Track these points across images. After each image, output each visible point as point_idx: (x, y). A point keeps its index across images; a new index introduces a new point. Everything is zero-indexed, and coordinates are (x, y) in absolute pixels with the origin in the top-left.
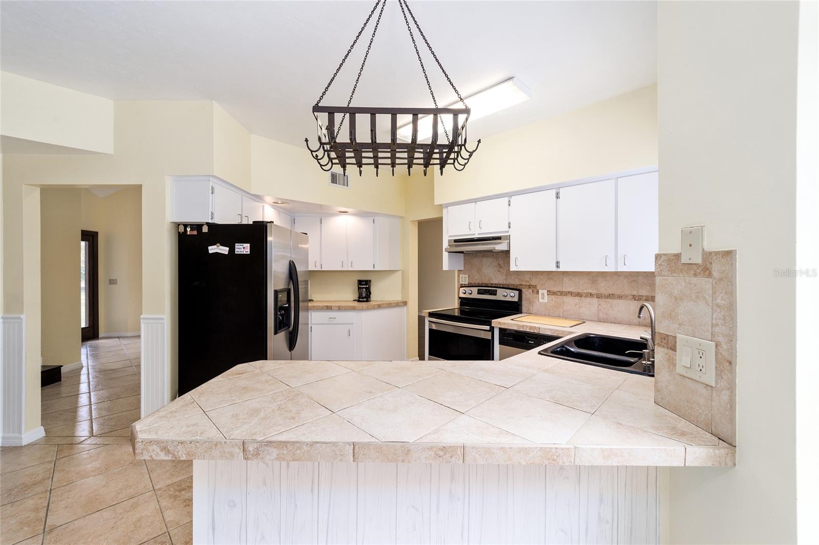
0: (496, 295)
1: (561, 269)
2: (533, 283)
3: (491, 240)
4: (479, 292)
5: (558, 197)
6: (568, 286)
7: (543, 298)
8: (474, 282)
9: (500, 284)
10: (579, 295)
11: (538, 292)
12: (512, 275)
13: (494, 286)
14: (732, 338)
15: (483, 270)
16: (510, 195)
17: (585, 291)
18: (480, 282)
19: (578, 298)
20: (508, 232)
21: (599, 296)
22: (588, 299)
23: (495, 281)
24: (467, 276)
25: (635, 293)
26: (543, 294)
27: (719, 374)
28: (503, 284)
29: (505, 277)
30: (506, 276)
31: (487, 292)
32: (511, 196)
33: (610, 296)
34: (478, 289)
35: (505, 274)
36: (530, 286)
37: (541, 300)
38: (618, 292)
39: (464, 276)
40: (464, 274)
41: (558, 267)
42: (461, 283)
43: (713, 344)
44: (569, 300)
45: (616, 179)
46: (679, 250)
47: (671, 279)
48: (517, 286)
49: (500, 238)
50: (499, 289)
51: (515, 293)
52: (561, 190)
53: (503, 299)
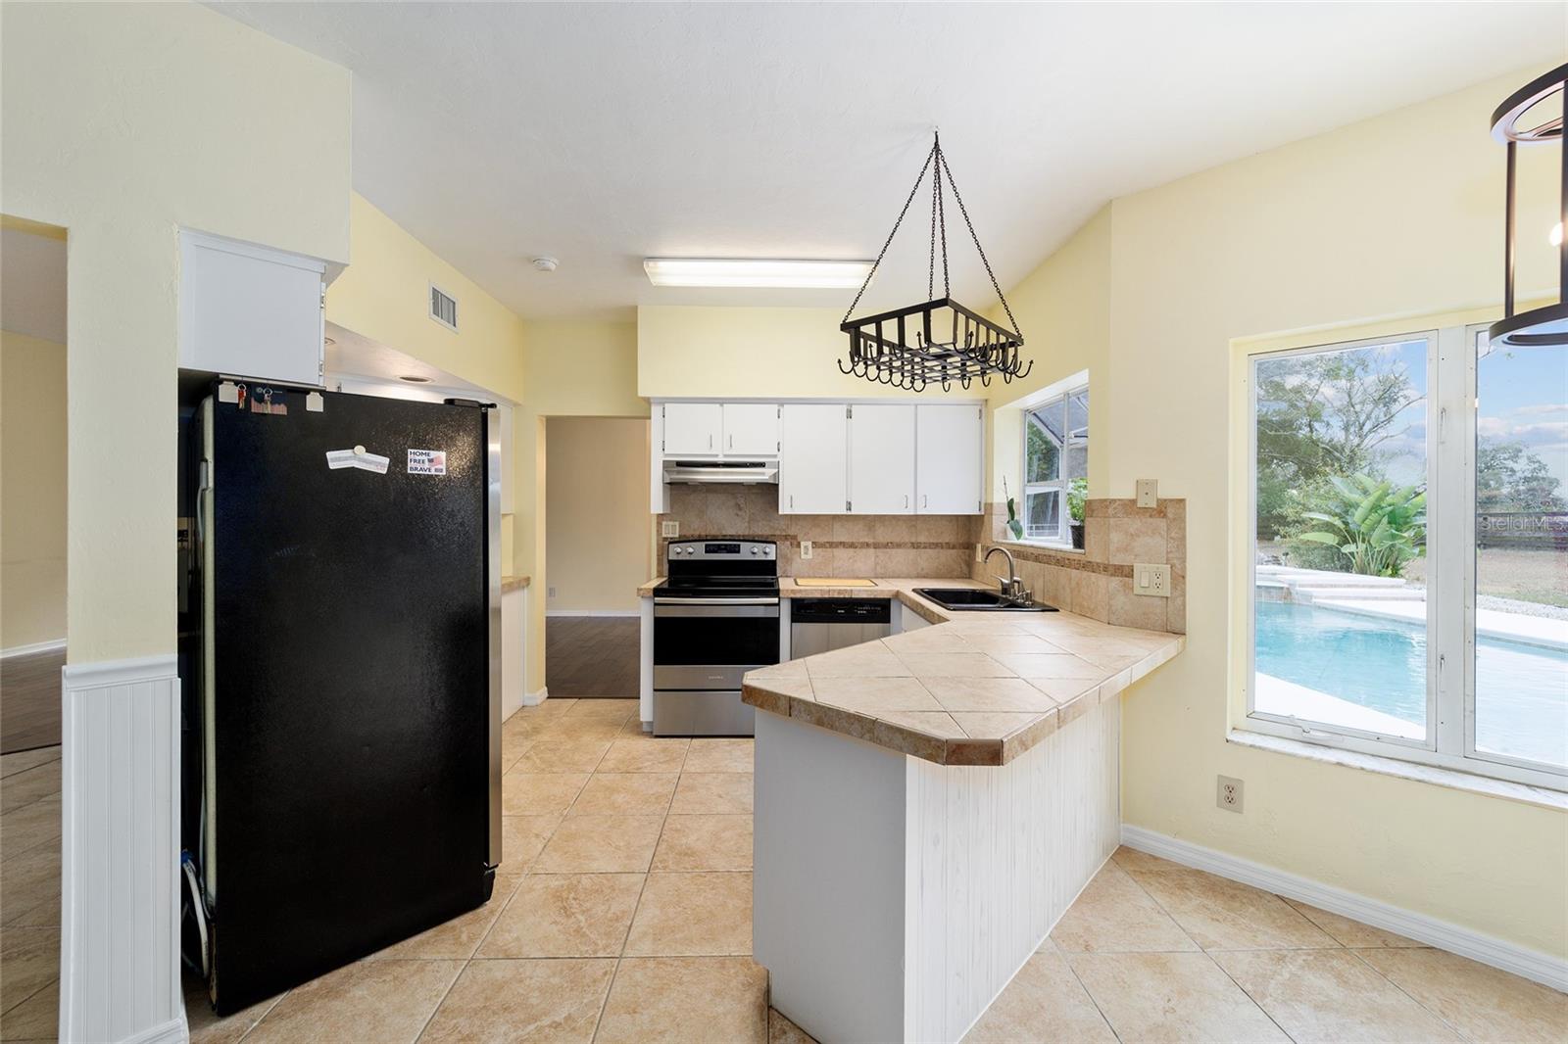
0: (738, 552)
1: (853, 512)
2: (791, 532)
3: (748, 467)
4: (708, 550)
5: (849, 415)
6: (840, 534)
7: (807, 553)
8: (692, 532)
9: (739, 536)
10: (852, 546)
11: (799, 545)
12: (758, 521)
13: (728, 538)
14: (1183, 560)
15: (708, 513)
16: (781, 402)
17: (861, 540)
18: (703, 533)
19: (852, 550)
20: (775, 456)
21: (876, 546)
22: (864, 550)
23: (730, 531)
24: (677, 524)
25: (913, 540)
26: (806, 547)
27: (1174, 587)
28: (743, 536)
29: (746, 524)
30: (749, 522)
31: (723, 549)
32: (782, 404)
33: (886, 546)
34: (706, 546)
35: (747, 520)
36: (786, 537)
37: (803, 557)
38: (897, 540)
39: (671, 523)
40: (670, 520)
41: (850, 509)
42: (664, 535)
43: (1169, 566)
44: (839, 552)
45: (916, 405)
46: (1134, 497)
47: (1126, 519)
48: (768, 536)
49: (762, 465)
50: (742, 543)
51: (771, 549)
52: (854, 409)
53: (750, 557)
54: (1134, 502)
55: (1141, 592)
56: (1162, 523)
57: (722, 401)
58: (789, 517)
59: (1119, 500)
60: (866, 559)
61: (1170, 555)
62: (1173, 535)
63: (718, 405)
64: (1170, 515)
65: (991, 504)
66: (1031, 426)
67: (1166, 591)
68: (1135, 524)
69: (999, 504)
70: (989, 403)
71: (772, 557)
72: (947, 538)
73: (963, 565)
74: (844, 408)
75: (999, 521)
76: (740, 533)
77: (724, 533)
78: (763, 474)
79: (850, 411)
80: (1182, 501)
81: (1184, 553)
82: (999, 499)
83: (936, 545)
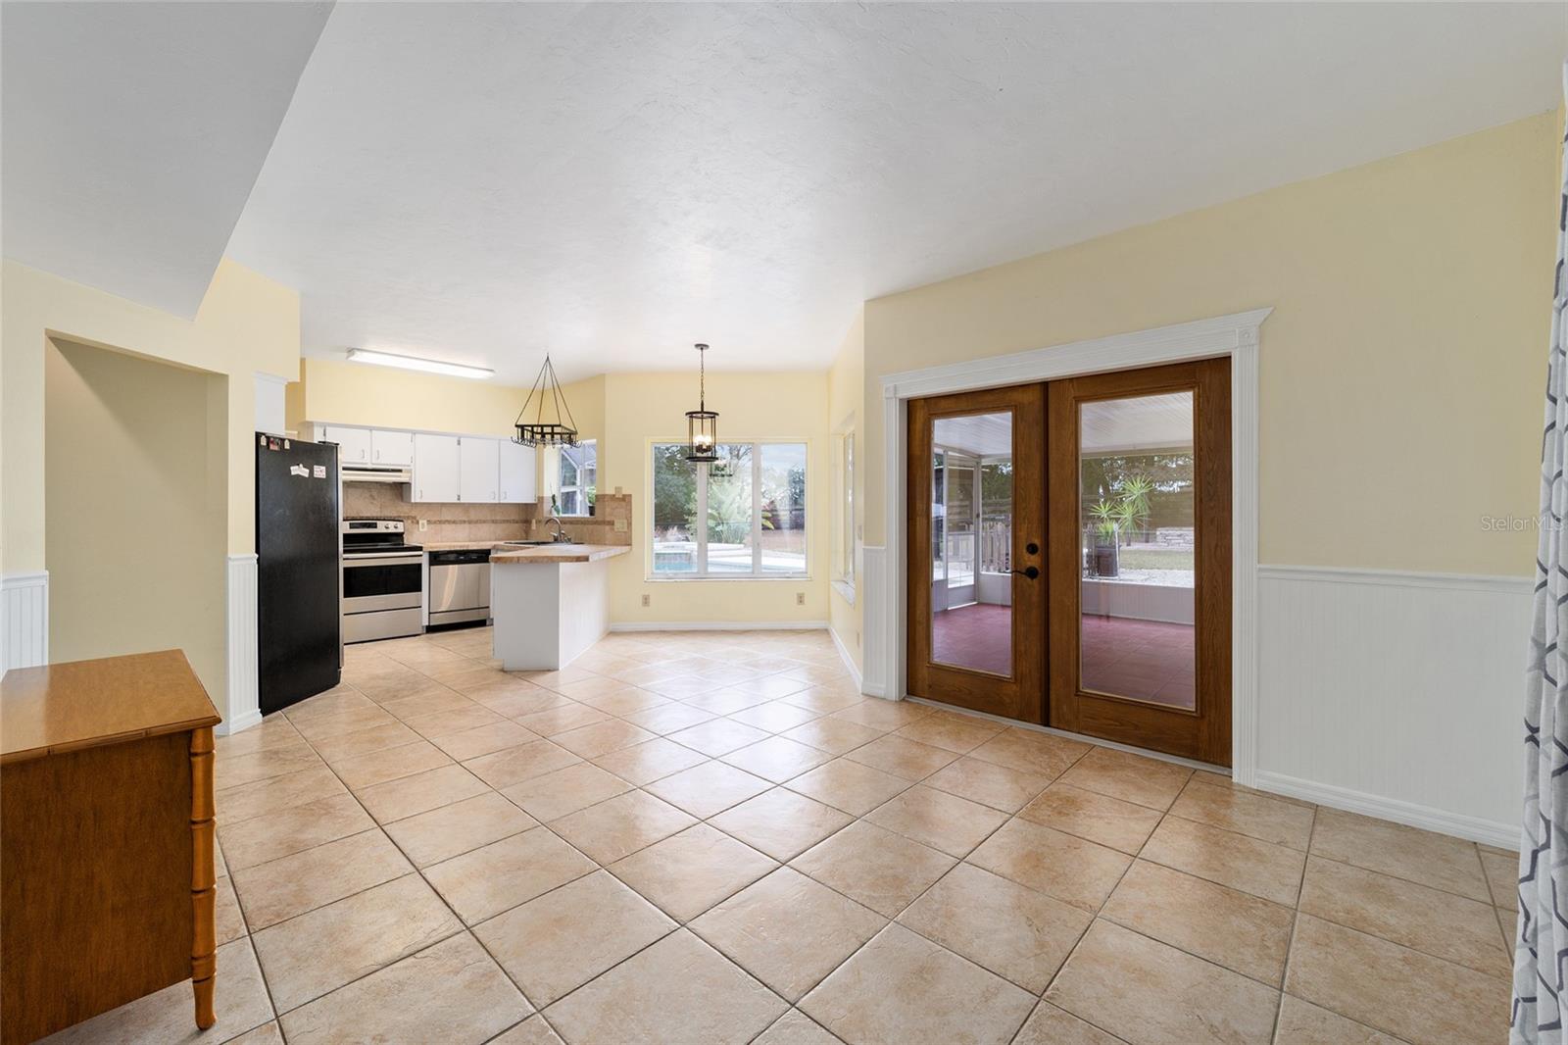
0: (376, 527)
1: (462, 501)
2: (413, 514)
3: (390, 472)
4: (352, 526)
5: (459, 444)
6: (447, 515)
7: (423, 527)
9: (373, 517)
10: (454, 522)
11: (418, 522)
13: (365, 518)
14: (631, 517)
16: (414, 433)
19: (454, 524)
20: (409, 466)
21: (470, 522)
22: (463, 525)
23: (367, 514)
26: (423, 524)
27: (628, 527)
29: (379, 509)
31: (364, 526)
33: (476, 522)
34: (350, 524)
35: (379, 506)
36: (408, 518)
37: (421, 530)
41: (459, 499)
43: (626, 520)
44: (446, 527)
45: (499, 440)
47: (612, 503)
48: (395, 517)
49: (400, 471)
50: (378, 522)
51: (400, 525)
52: (462, 440)
53: (385, 531)
54: (614, 495)
55: (619, 530)
56: (624, 504)
57: (372, 429)
58: (416, 503)
59: (609, 495)
60: (465, 529)
61: (627, 516)
62: (628, 508)
63: (368, 431)
64: (627, 501)
65: (542, 498)
66: (563, 456)
67: (626, 530)
68: (615, 504)
69: (546, 497)
71: (400, 530)
72: (516, 518)
73: (523, 532)
74: (455, 440)
75: (547, 505)
76: (374, 515)
77: (361, 515)
78: (400, 476)
79: (459, 441)
80: (630, 495)
81: (631, 515)
82: (547, 494)
83: (508, 521)
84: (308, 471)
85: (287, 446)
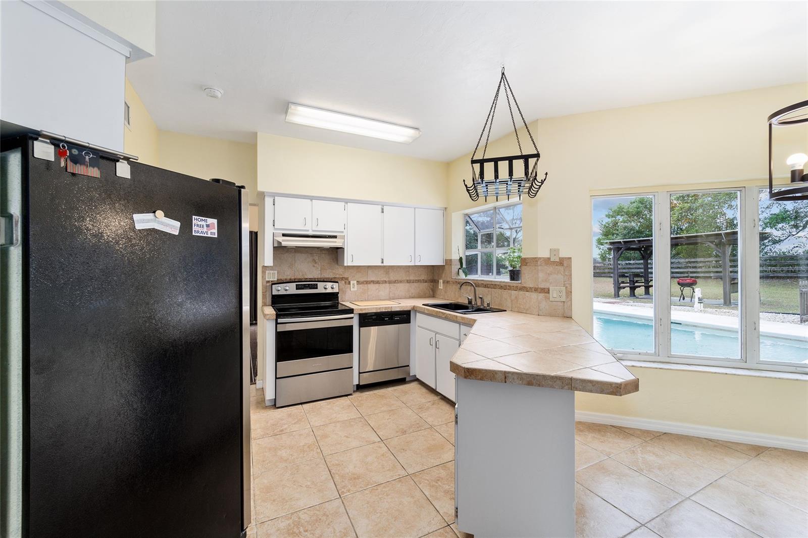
0: (317, 288)
1: (385, 264)
2: (346, 276)
3: (327, 238)
4: (298, 288)
5: (382, 212)
7: (354, 287)
8: (285, 277)
9: (315, 279)
10: (378, 282)
11: (349, 283)
12: (326, 270)
13: (308, 280)
14: (571, 285)
15: (296, 265)
16: (347, 201)
17: (382, 280)
18: (293, 278)
19: (377, 285)
20: (342, 232)
21: (390, 282)
22: (384, 285)
23: (310, 276)
24: (276, 272)
25: (408, 279)
26: (353, 284)
27: (567, 297)
28: (318, 279)
29: (320, 272)
31: (307, 287)
32: (347, 203)
33: (395, 282)
34: (296, 285)
35: (320, 269)
37: (352, 289)
38: (400, 279)
39: (272, 272)
40: (271, 270)
41: (383, 263)
42: (267, 280)
43: (565, 287)
44: (371, 286)
45: (415, 208)
46: (549, 257)
47: (546, 267)
48: (332, 279)
49: (335, 237)
50: (319, 284)
51: (336, 285)
52: (385, 208)
53: (324, 291)
54: (549, 259)
55: (553, 300)
56: (561, 268)
57: (312, 198)
58: (348, 267)
59: (543, 258)
60: (384, 290)
61: (566, 283)
62: (566, 274)
63: (309, 200)
64: (565, 265)
65: (450, 260)
67: (563, 299)
68: (550, 269)
69: (454, 260)
70: (447, 209)
71: (336, 290)
72: (423, 277)
73: (430, 291)
74: (380, 207)
75: (455, 268)
76: (316, 277)
77: (306, 277)
78: (336, 242)
79: (383, 209)
80: (570, 258)
81: (571, 282)
82: (454, 257)
83: (418, 281)
84: (178, 224)
85: (123, 170)
